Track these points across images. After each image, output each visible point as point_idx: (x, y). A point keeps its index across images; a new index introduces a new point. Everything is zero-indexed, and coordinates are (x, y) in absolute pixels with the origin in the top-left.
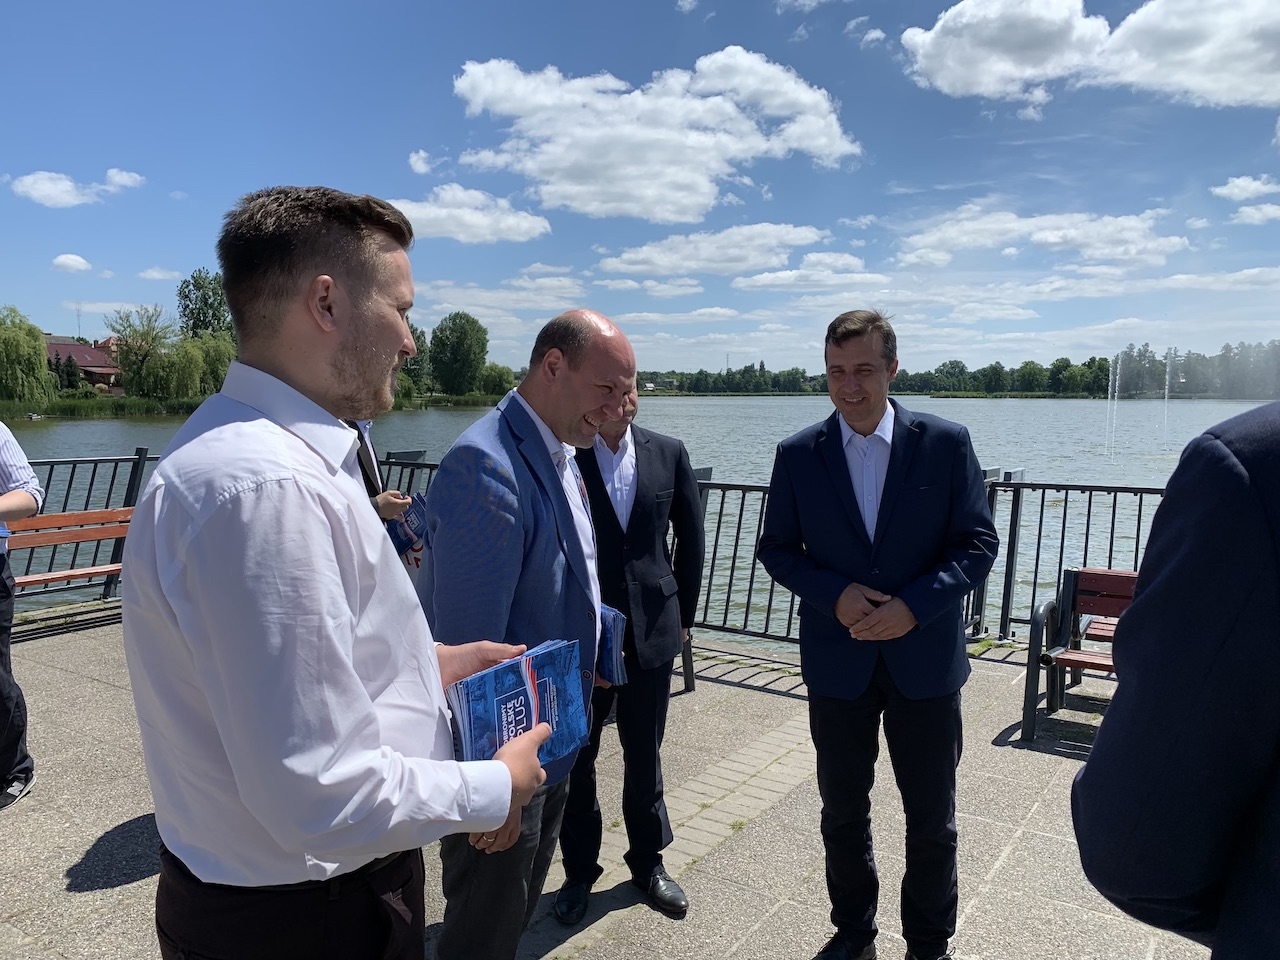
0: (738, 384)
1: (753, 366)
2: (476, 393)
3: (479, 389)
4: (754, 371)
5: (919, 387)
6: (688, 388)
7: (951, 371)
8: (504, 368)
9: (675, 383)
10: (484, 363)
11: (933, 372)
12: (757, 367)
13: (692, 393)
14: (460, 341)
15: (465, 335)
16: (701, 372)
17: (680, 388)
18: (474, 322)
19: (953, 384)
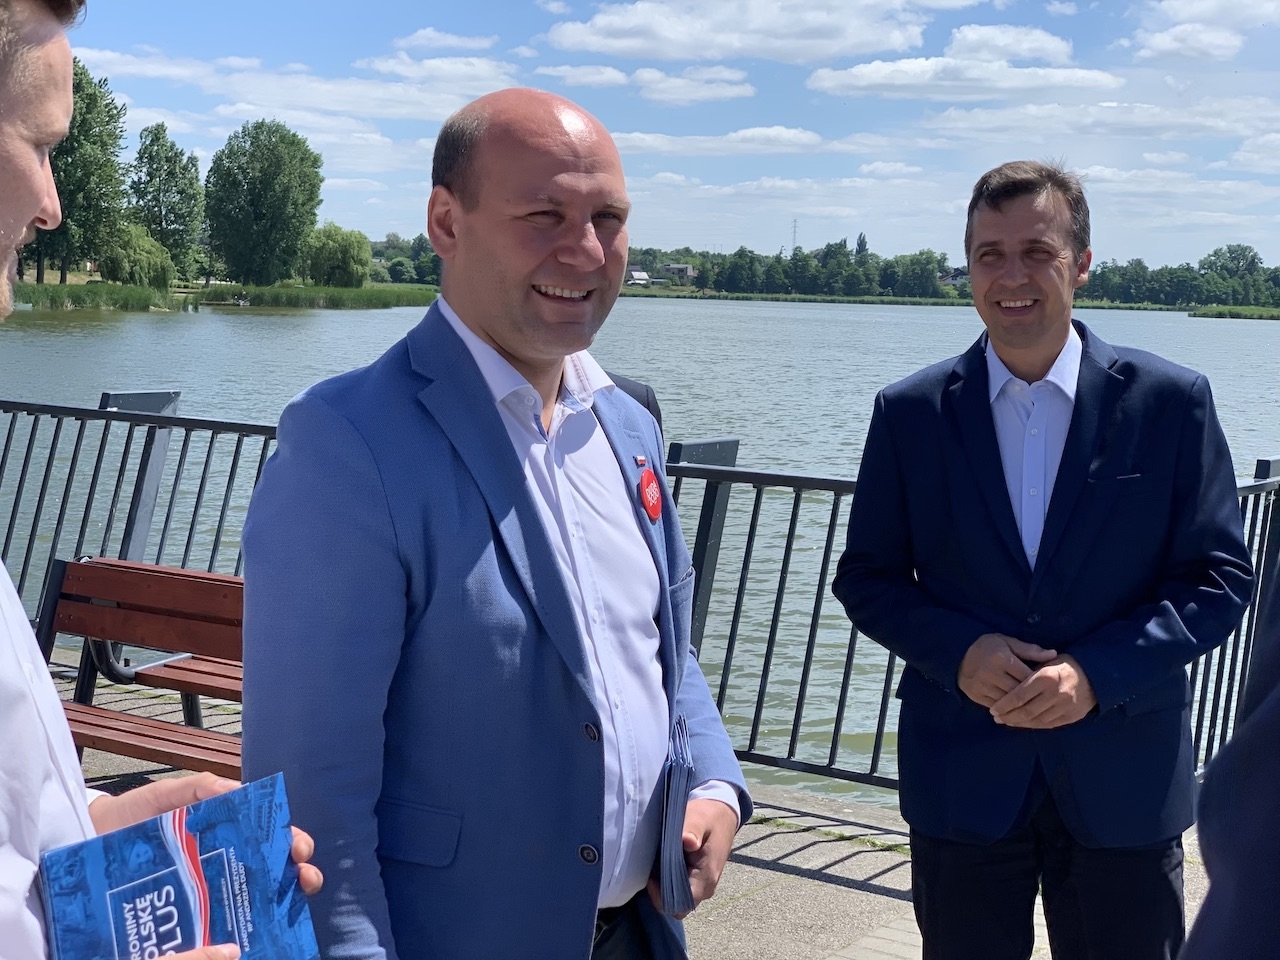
0: (815, 278)
1: (843, 244)
2: (296, 281)
3: (302, 274)
4: (847, 255)
5: (1167, 294)
6: (715, 282)
7: (1231, 265)
8: (351, 234)
9: (691, 273)
10: (313, 223)
11: (1195, 266)
12: (852, 246)
13: (724, 293)
14: (267, 179)
15: (278, 166)
16: (742, 253)
17: (700, 282)
18: (293, 142)
19: (1235, 291)
